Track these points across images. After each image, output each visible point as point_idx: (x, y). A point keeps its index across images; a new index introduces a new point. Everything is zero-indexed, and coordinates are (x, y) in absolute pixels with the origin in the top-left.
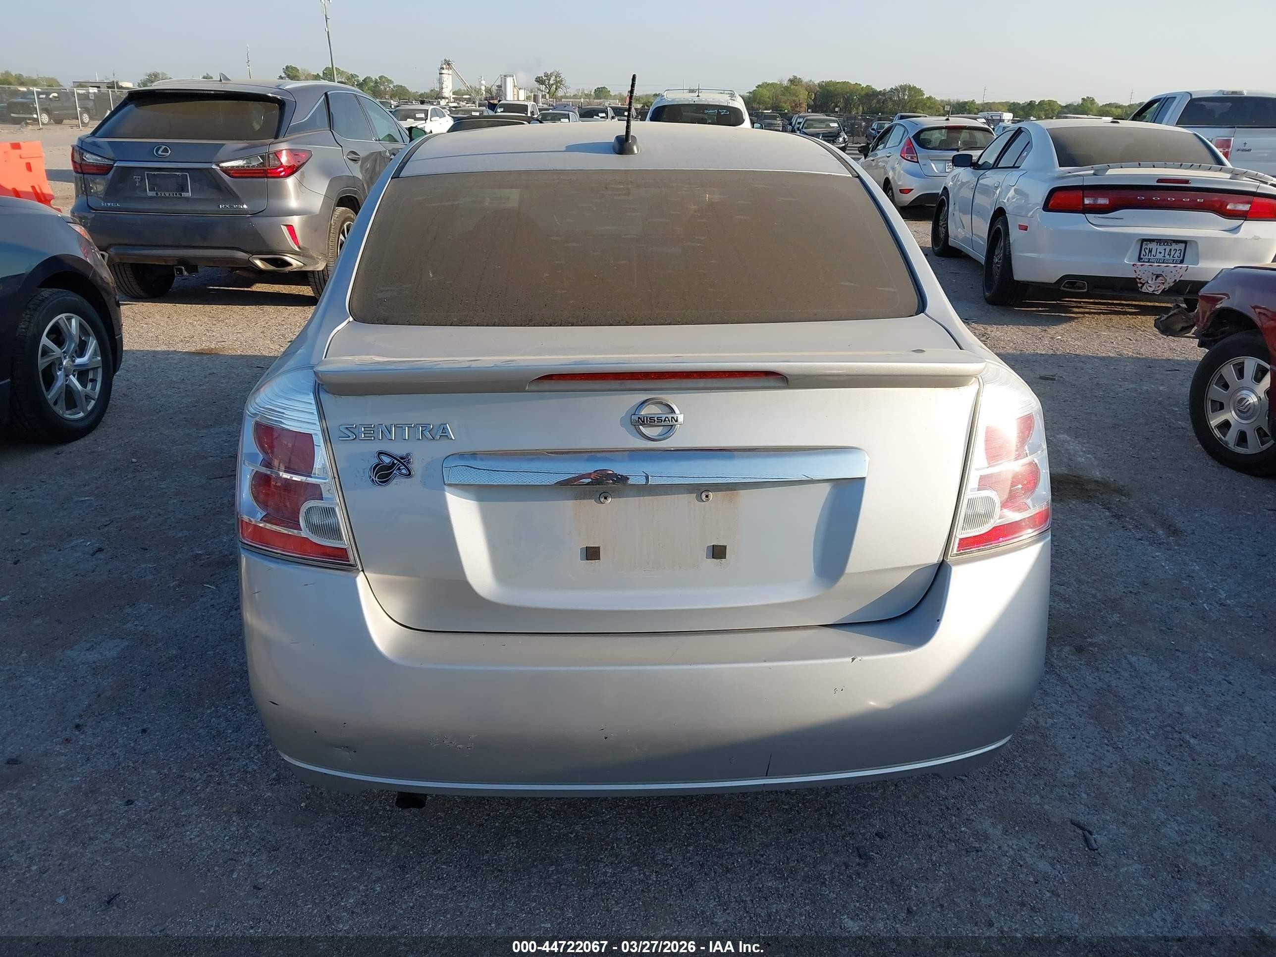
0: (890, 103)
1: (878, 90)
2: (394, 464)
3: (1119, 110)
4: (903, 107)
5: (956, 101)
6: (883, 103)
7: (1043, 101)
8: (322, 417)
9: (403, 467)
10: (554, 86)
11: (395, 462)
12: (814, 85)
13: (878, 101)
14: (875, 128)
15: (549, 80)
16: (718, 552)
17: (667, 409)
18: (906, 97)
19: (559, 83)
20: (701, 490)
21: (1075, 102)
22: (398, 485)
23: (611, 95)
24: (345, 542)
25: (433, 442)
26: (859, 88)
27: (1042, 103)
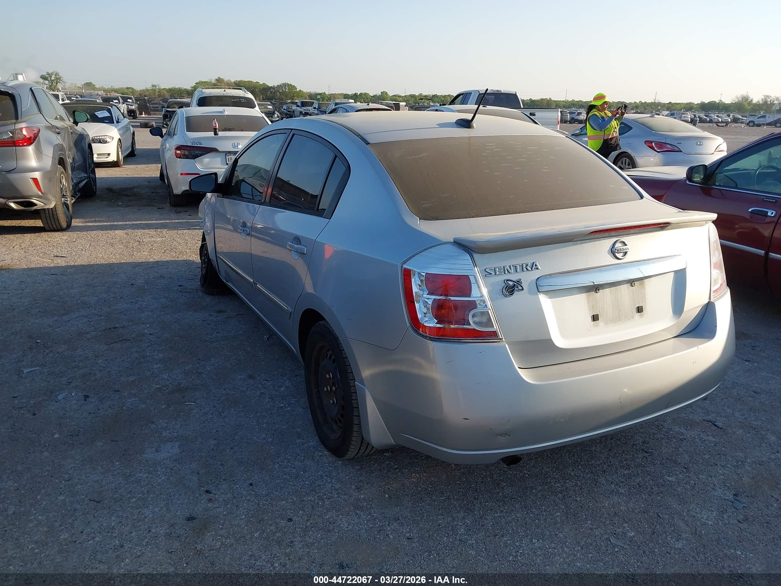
0: (278, 93)
1: (270, 86)
2: (515, 285)
3: (401, 98)
4: (286, 96)
5: (314, 93)
6: (274, 93)
7: (362, 93)
8: (475, 266)
9: (519, 286)
10: (55, 81)
11: (515, 284)
12: (231, 83)
13: (271, 92)
14: (286, 108)
15: (51, 77)
16: (640, 310)
17: (623, 244)
18: (287, 90)
19: (58, 79)
20: (631, 282)
21: (378, 94)
22: (517, 295)
23: (96, 88)
24: (496, 327)
25: (532, 272)
26: (258, 84)
27: (361, 94)
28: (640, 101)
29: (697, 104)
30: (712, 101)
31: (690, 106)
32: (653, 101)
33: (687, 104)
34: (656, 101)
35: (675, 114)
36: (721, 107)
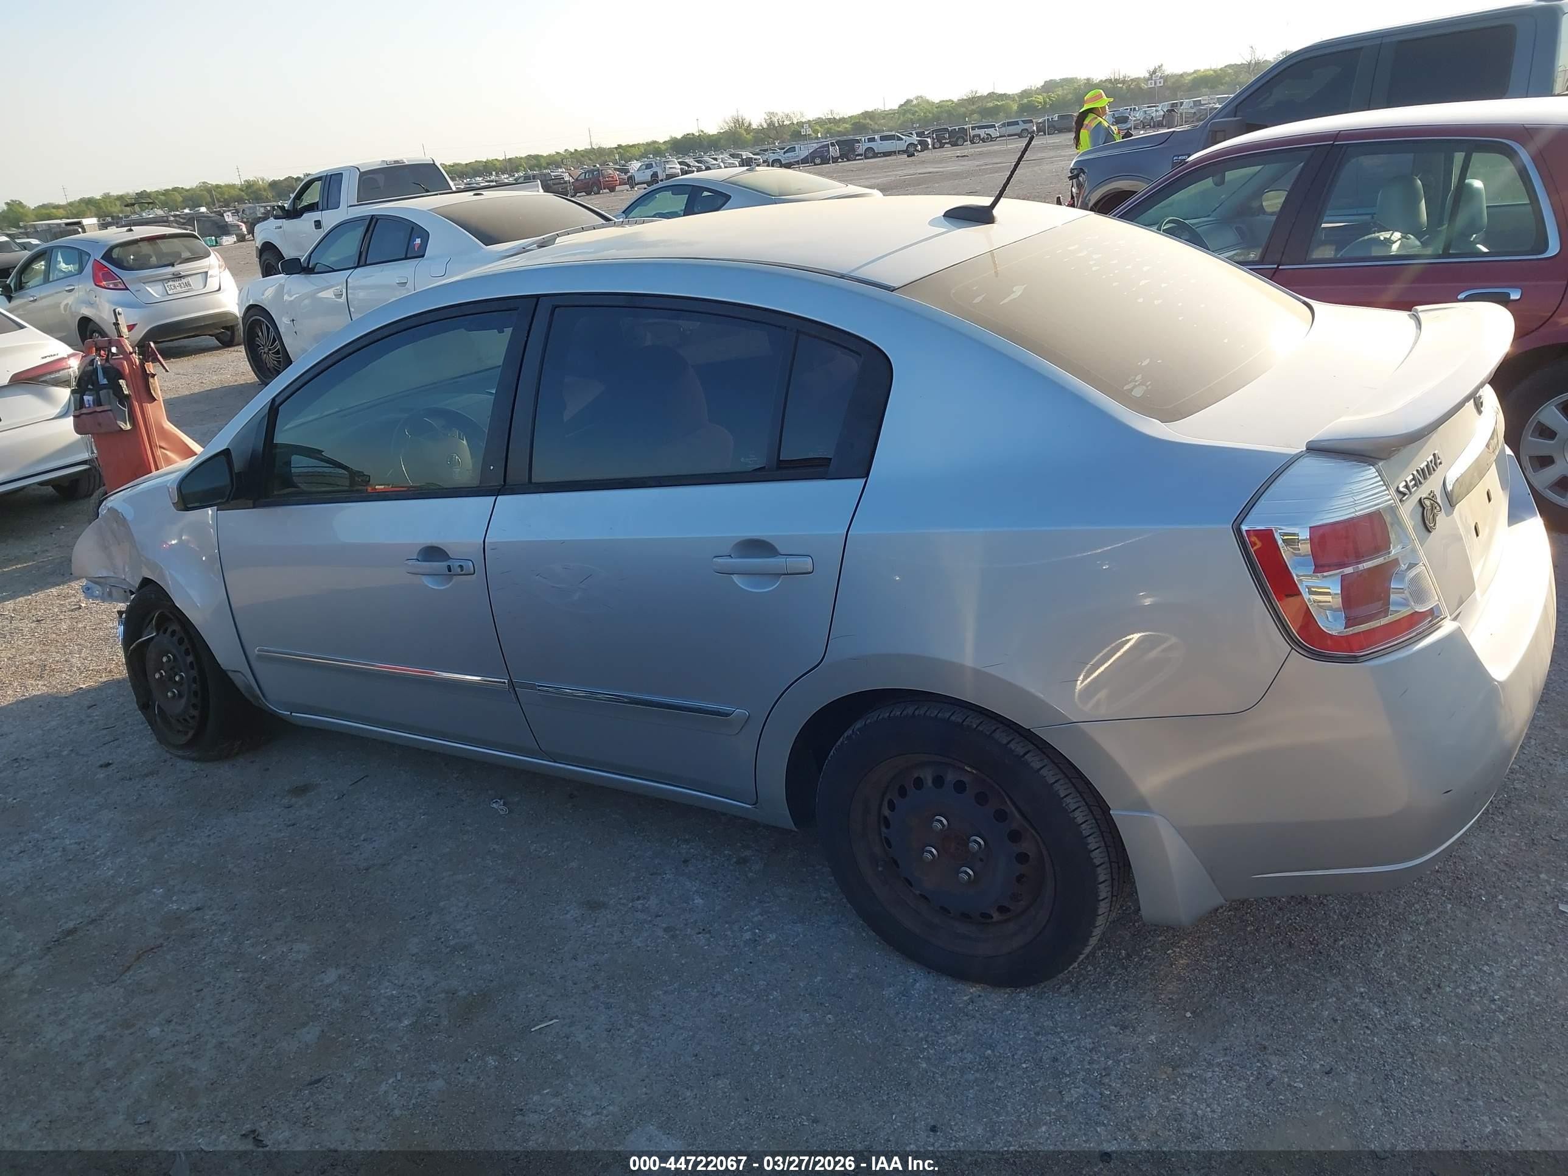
2: (1432, 505)
8: (1387, 485)
9: (1436, 504)
11: (1431, 502)
28: (566, 150)
29: (664, 142)
30: (688, 134)
31: (654, 147)
32: (590, 147)
33: (648, 144)
34: (595, 147)
35: (654, 165)
36: (705, 143)
